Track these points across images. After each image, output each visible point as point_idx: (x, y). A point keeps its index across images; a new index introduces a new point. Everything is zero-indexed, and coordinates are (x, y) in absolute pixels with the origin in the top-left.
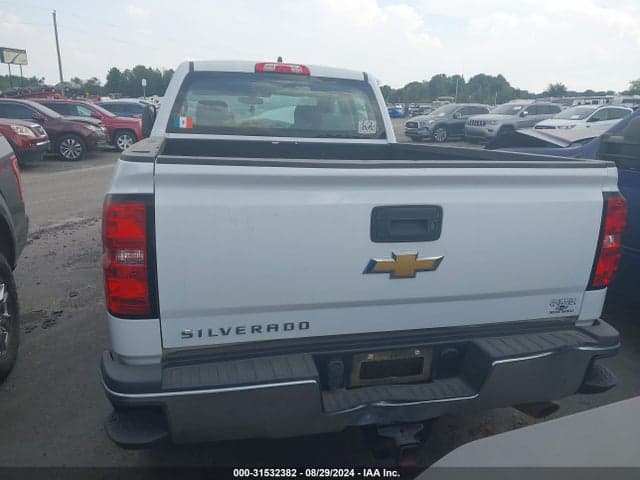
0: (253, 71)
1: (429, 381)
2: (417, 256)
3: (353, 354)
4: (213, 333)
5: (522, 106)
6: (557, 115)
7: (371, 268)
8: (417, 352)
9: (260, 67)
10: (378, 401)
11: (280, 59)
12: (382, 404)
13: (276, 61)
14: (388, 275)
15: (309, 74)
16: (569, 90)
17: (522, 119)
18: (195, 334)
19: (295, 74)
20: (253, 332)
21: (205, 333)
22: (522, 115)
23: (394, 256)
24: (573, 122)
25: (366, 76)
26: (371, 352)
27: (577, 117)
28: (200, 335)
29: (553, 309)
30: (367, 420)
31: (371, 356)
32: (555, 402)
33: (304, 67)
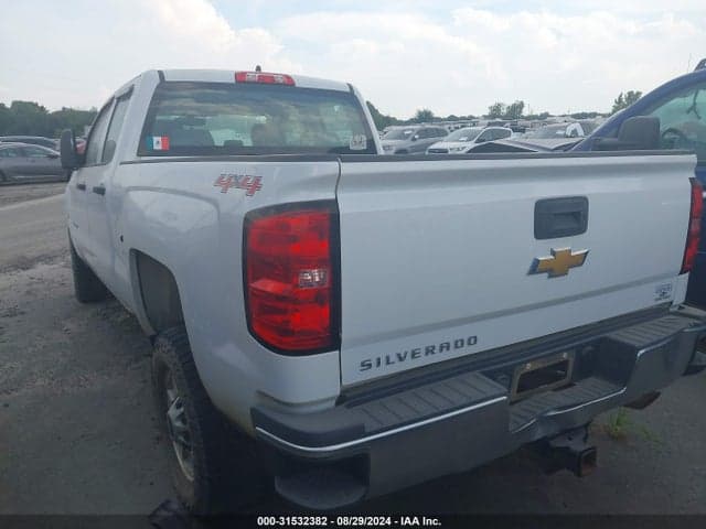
0: (233, 81)
1: (570, 385)
2: (570, 251)
3: (515, 365)
4: (391, 361)
5: (413, 130)
6: (445, 138)
7: (535, 268)
8: (565, 355)
9: (240, 77)
10: (548, 411)
11: (258, 68)
12: (552, 413)
13: (254, 70)
14: (546, 275)
15: (293, 84)
16: (436, 115)
17: (414, 144)
18: (374, 362)
19: (278, 84)
20: (427, 354)
21: (383, 361)
22: (414, 139)
23: (553, 253)
24: (463, 144)
25: (351, 87)
26: (528, 361)
27: (465, 139)
28: (379, 363)
29: (658, 296)
30: (539, 434)
31: (529, 366)
32: (657, 391)
33: (288, 77)
